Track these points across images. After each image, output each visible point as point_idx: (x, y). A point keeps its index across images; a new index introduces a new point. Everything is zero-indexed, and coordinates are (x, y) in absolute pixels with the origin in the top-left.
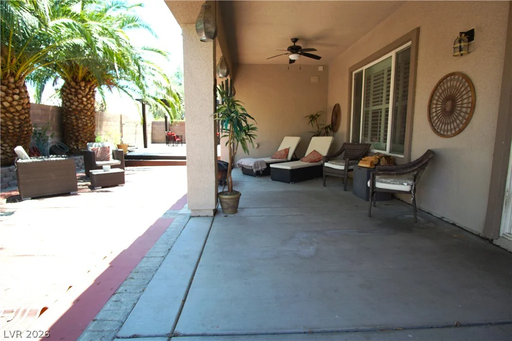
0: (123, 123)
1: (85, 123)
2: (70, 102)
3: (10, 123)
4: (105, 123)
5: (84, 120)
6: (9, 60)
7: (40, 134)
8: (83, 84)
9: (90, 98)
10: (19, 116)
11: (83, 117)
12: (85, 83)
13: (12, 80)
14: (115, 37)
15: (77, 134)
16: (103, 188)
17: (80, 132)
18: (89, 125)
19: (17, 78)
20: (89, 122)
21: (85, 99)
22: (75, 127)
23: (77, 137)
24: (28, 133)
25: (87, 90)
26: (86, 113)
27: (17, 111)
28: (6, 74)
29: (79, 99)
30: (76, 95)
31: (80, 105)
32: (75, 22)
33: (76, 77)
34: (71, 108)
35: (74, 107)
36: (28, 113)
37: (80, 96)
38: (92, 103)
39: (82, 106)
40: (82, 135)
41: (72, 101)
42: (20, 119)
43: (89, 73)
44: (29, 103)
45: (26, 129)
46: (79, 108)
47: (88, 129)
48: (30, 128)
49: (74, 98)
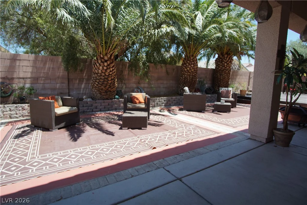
0: (251, 77)
1: (224, 77)
2: (218, 66)
3: (188, 77)
4: (238, 77)
5: (224, 76)
6: (192, 49)
7: (202, 82)
8: (226, 56)
9: (229, 63)
10: (192, 74)
11: (224, 74)
12: (227, 55)
13: (192, 58)
14: (239, 27)
15: (219, 83)
16: (218, 112)
17: (221, 82)
18: (226, 78)
19: (194, 57)
20: (226, 76)
21: (226, 64)
22: (219, 79)
23: (219, 84)
24: (194, 82)
25: (228, 59)
26: (226, 72)
27: (192, 72)
28: (190, 55)
29: (223, 64)
30: (222, 62)
31: (223, 68)
32: (217, 25)
33: (223, 52)
34: (218, 69)
35: (220, 68)
36: (196, 72)
37: (223, 63)
38: (230, 66)
39: (224, 68)
40: (222, 84)
41: (219, 66)
42: (192, 75)
43: (230, 49)
44: (197, 68)
45: (194, 80)
46: (222, 69)
47: (225, 80)
48: (196, 79)
49: (220, 64)
